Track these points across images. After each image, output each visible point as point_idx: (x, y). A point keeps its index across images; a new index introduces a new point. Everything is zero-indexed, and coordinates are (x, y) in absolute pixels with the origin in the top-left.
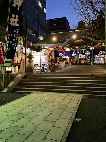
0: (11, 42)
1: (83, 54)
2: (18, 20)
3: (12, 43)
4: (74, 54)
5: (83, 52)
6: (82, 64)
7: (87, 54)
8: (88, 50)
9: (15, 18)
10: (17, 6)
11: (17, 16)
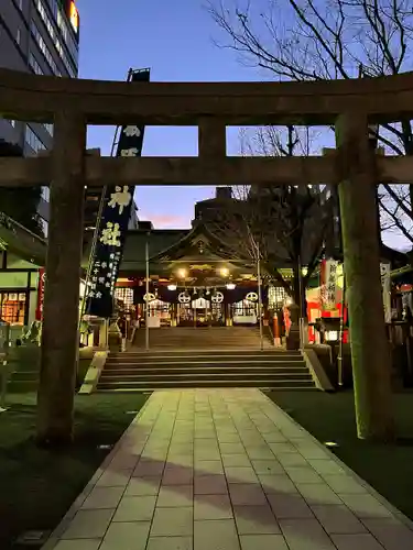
0: (102, 280)
1: (207, 298)
2: (119, 234)
3: (105, 282)
4: (184, 298)
5: (208, 293)
6: (204, 325)
7: (218, 298)
8: (219, 290)
9: (113, 228)
10: (118, 206)
11: (117, 226)
